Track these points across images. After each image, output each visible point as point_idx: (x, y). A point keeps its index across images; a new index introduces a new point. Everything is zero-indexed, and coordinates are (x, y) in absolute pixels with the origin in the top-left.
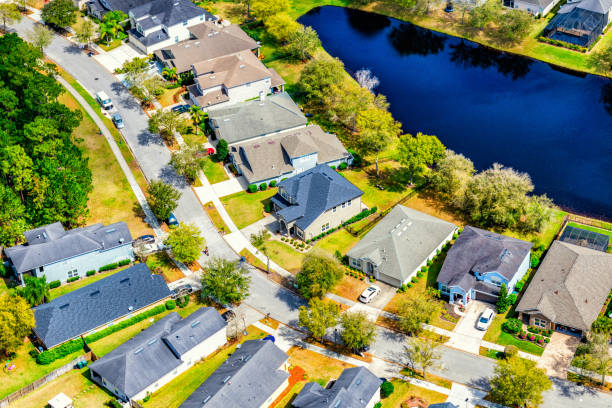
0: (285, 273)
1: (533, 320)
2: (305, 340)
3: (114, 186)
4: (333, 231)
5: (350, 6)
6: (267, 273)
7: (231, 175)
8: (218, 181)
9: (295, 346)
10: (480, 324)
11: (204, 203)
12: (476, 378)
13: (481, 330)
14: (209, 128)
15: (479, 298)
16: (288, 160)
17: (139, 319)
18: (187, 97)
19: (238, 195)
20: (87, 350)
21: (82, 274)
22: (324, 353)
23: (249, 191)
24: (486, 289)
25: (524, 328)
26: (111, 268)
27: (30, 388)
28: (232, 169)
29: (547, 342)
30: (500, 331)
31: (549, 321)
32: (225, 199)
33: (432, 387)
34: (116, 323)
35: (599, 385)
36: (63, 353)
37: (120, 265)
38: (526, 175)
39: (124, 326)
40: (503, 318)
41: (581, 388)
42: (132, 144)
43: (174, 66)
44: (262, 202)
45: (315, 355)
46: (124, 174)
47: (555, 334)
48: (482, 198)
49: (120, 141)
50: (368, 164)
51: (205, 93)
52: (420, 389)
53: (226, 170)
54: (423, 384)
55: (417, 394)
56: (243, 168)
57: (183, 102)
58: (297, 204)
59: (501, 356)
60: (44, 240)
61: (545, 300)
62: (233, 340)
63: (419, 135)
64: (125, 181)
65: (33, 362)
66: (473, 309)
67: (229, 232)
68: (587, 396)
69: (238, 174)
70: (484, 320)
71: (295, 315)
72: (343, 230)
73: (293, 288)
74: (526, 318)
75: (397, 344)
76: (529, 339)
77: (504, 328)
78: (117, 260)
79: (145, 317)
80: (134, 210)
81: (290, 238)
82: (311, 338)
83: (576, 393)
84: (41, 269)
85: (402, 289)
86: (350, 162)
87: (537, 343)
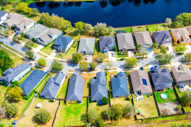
0: (67, 60)
1: (123, 51)
2: (81, 72)
3: (13, 56)
4: (70, 48)
5: (37, 2)
6: (63, 62)
7: (38, 45)
8: (37, 47)
9: (80, 74)
10: (113, 55)
11: (37, 52)
12: (120, 66)
13: (114, 56)
14: (26, 37)
15: (109, 50)
16: (51, 37)
17: (42, 82)
18: (15, 32)
19: (43, 48)
20: (36, 92)
21: (21, 77)
22: (87, 73)
23: (45, 46)
24: (111, 48)
25: (122, 53)
26: (27, 74)
27: (29, 105)
28: (38, 43)
29: (128, 54)
30: (118, 55)
31: (126, 49)
32: (41, 50)
33: (113, 71)
34: (38, 84)
35: (143, 58)
36: (31, 95)
37: (29, 72)
38: (104, 23)
39: (40, 84)
40: (116, 53)
41: (140, 60)
42: (10, 46)
43: (8, 26)
44: (50, 48)
45: (85, 74)
46: (13, 53)
47: (128, 52)
48: (98, 31)
49: (7, 47)
50: (66, 32)
51: (21, 29)
52: (111, 72)
53: (37, 44)
54: (111, 71)
55: (111, 73)
56: (41, 42)
57: (15, 33)
58: (61, 45)
59: (122, 60)
60: (10, 73)
61: (124, 46)
62: (66, 77)
63: (78, 22)
64: (15, 54)
65: (25, 100)
66: (110, 53)
67: (47, 57)
68: (142, 61)
69: (40, 44)
70: (113, 54)
71: (75, 68)
72: (72, 47)
73: (70, 63)
74: (121, 51)
75: (100, 65)
76: (124, 54)
77: (118, 54)
78: (27, 72)
79: (43, 81)
80: (22, 59)
81: (62, 53)
82: (82, 71)
83: (140, 61)
84: (13, 79)
85: (93, 54)
86: (63, 33)
87: (126, 55)
